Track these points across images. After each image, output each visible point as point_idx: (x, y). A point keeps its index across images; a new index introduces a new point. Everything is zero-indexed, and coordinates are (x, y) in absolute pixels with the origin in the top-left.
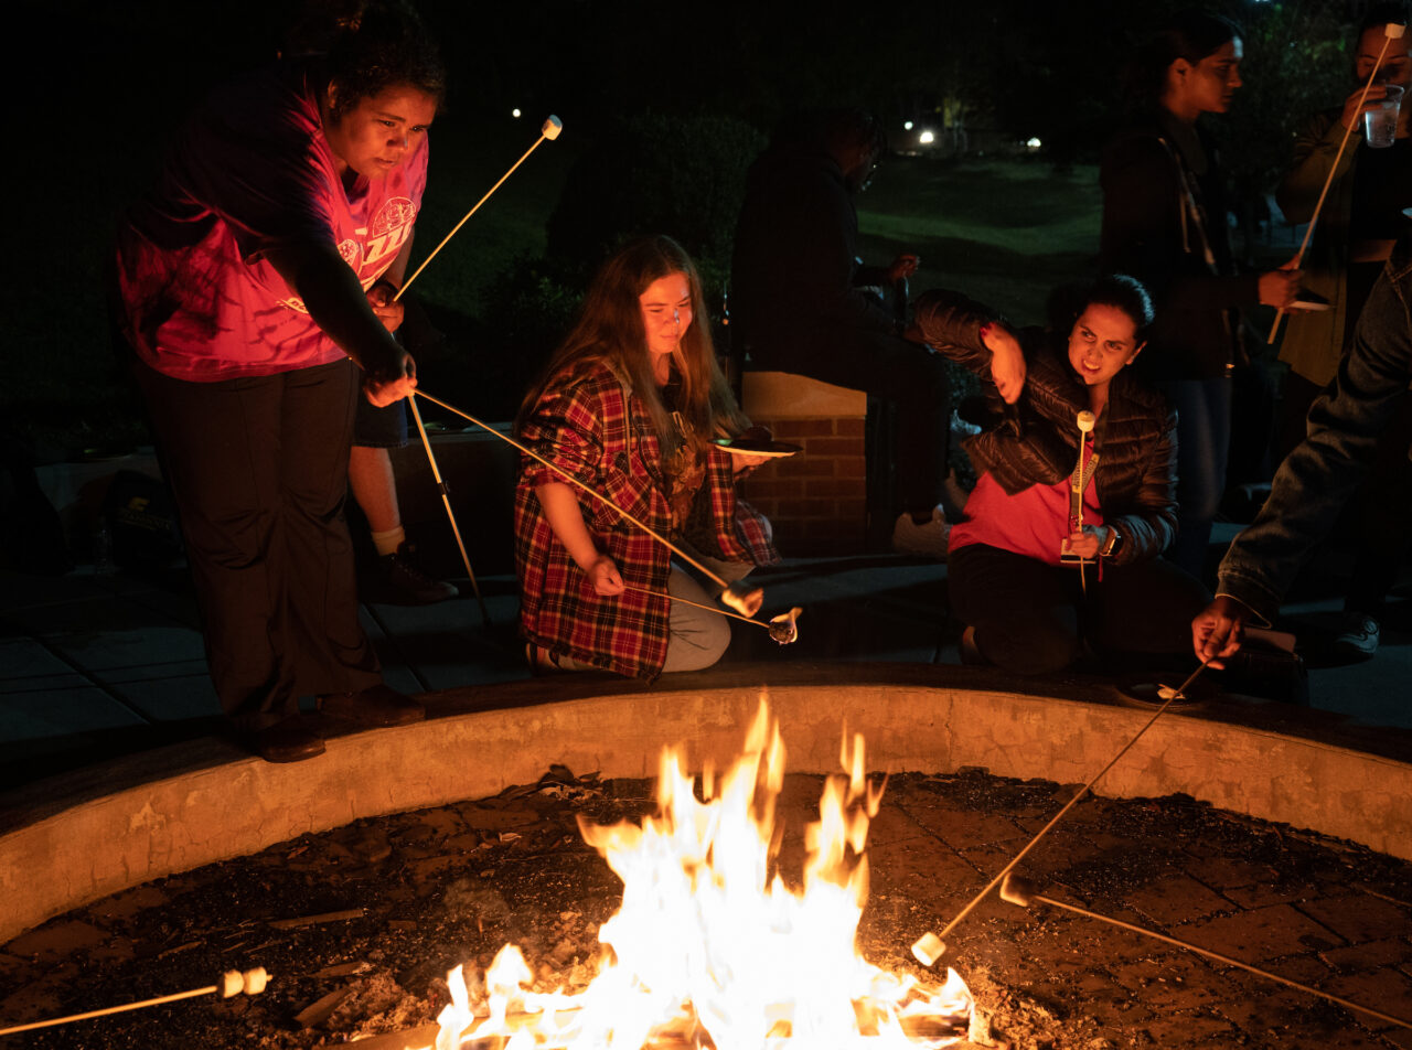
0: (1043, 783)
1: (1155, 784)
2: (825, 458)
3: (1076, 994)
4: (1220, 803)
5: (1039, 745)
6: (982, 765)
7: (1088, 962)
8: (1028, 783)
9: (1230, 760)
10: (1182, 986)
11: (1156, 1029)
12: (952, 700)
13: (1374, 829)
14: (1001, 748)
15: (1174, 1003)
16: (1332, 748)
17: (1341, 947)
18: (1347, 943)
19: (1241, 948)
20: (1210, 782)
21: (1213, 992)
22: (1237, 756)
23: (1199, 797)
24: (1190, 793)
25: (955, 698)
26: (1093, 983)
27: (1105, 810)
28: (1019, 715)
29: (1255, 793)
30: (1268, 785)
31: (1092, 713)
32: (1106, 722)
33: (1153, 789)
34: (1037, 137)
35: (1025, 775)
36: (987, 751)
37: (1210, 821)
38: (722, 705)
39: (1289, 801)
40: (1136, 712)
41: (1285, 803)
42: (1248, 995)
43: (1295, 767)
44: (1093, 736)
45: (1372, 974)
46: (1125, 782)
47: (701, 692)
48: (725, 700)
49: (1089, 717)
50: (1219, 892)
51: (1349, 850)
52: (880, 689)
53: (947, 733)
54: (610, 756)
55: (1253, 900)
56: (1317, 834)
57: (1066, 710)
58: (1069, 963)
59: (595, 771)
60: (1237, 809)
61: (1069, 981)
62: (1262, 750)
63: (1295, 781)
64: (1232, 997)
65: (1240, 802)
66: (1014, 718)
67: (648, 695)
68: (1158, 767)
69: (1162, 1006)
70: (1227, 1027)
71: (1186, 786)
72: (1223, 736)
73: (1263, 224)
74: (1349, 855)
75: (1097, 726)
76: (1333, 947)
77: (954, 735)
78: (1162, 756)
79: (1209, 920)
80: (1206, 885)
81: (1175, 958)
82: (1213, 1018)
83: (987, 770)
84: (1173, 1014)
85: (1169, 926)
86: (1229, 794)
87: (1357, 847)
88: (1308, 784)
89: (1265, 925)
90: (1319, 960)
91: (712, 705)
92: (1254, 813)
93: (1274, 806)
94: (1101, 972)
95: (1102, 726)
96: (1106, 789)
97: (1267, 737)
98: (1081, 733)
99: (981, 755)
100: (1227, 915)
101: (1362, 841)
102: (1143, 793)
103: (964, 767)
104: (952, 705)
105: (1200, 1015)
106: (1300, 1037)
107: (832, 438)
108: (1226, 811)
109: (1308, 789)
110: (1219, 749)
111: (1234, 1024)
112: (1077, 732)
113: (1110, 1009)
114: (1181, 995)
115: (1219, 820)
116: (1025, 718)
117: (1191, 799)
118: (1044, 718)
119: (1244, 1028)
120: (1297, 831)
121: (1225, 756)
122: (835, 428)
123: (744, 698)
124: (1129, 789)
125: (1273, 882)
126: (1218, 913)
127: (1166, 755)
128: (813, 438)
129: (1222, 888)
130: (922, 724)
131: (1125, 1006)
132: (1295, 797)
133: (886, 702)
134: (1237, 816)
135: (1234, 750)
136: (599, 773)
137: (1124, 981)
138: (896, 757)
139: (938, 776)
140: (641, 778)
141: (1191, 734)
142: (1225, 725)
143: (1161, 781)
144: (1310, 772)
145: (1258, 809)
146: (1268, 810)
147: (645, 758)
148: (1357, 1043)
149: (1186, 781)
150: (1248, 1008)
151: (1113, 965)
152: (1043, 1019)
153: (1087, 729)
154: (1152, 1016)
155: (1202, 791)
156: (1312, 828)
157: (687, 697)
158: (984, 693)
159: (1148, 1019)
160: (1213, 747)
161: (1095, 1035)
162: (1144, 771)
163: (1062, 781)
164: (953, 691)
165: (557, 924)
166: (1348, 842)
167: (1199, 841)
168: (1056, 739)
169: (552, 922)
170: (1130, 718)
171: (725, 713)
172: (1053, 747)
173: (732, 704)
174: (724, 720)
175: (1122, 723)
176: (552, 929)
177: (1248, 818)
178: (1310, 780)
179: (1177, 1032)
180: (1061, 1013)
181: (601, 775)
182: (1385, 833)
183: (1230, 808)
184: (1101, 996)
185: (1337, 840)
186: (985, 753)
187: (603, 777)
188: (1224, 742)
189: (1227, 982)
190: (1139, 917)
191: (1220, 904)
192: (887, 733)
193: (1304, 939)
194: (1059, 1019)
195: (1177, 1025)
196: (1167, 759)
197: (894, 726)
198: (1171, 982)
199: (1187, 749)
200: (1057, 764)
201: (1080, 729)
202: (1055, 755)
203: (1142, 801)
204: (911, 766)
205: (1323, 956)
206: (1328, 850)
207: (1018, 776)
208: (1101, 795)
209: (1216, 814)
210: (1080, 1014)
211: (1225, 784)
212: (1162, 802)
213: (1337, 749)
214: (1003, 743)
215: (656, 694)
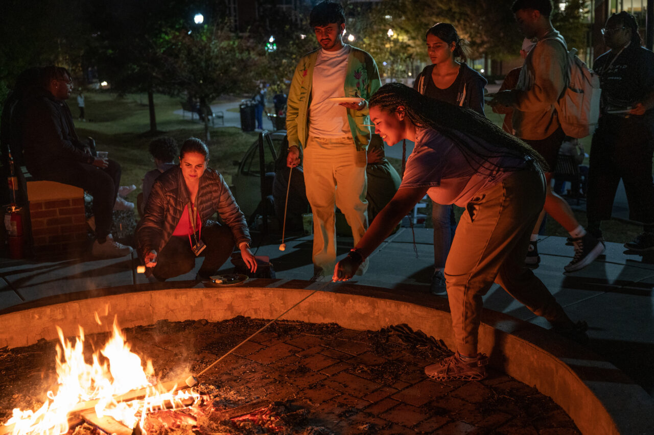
0: (189, 321)
1: (230, 314)
2: (68, 216)
3: (221, 381)
4: (253, 317)
5: (186, 307)
6: (166, 319)
7: (222, 372)
8: (183, 322)
9: (255, 300)
10: (255, 372)
11: (250, 385)
12: (151, 295)
13: (305, 315)
14: (172, 311)
15: (253, 377)
16: (289, 290)
17: (302, 351)
18: (303, 350)
19: (271, 358)
20: (249, 310)
21: (265, 371)
22: (257, 298)
23: (246, 316)
24: (243, 315)
25: (153, 294)
26: (225, 377)
27: (214, 326)
28: (178, 297)
29: (265, 310)
30: (269, 307)
31: (205, 292)
32: (210, 294)
33: (229, 316)
34: (106, 81)
35: (182, 319)
36: (167, 312)
37: (251, 323)
38: (58, 311)
39: (276, 311)
40: (220, 288)
41: (275, 312)
42: (277, 370)
43: (277, 298)
44: (206, 300)
45: (313, 356)
46: (219, 315)
47: (48, 306)
48: (59, 308)
49: (204, 293)
50: (259, 343)
51: (298, 324)
52: (123, 295)
53: (151, 308)
54: (12, 338)
55: (271, 343)
56: (287, 321)
57: (195, 292)
58: (215, 373)
59: (5, 346)
60: (259, 317)
61: (217, 378)
62: (265, 295)
63: (278, 304)
64: (272, 372)
65: (260, 315)
66: (176, 298)
67: (26, 311)
68: (230, 307)
69: (250, 378)
70: (272, 380)
71: (241, 313)
72: (251, 292)
73: (210, 117)
74: (299, 325)
75: (207, 296)
76: (299, 352)
77: (153, 308)
78: (231, 303)
79: (258, 352)
80: (255, 342)
81: (250, 365)
82: (267, 378)
83: (168, 320)
84: (254, 380)
85: (245, 356)
86: (256, 313)
87: (300, 322)
88: (281, 304)
89: (277, 350)
90: (296, 356)
91: (54, 311)
92: (265, 318)
93: (271, 314)
94: (227, 374)
95: (209, 296)
96: (213, 319)
97: (266, 290)
98: (202, 300)
99: (164, 315)
100: (264, 349)
101: (301, 320)
102: (226, 318)
103: (158, 321)
104: (151, 298)
105: (263, 378)
106: (296, 377)
107: (70, 207)
108: (255, 319)
109: (282, 305)
110: (251, 297)
111: (274, 379)
112: (200, 300)
113: (234, 383)
114: (255, 374)
115: (254, 322)
116: (180, 297)
117: (243, 317)
118: (187, 296)
119: (278, 379)
120: (280, 321)
121: (253, 299)
122: (71, 203)
123: (67, 306)
124: (221, 318)
125: (276, 337)
126: (261, 349)
127: (233, 303)
128: (61, 208)
129: (260, 342)
130: (141, 307)
131: (238, 381)
132: (278, 309)
133: (125, 300)
134: (260, 320)
135: (256, 296)
136: (7, 346)
137: (236, 374)
138: (132, 321)
139: (149, 326)
140: (27, 346)
141: (241, 293)
142: (252, 288)
143: (232, 312)
144: (282, 299)
145: (266, 316)
146: (270, 316)
147: (27, 337)
148: (313, 375)
149: (240, 311)
150: (277, 373)
151: (230, 371)
152: (212, 389)
153: (204, 298)
154: (248, 382)
155: (247, 314)
156: (285, 319)
157: (43, 309)
158: (163, 291)
159: (246, 383)
160: (249, 297)
161: (230, 391)
162: (225, 310)
163: (196, 319)
164: (151, 291)
165: (12, 400)
166: (297, 321)
167: (249, 330)
168: (192, 304)
169: (10, 400)
170: (218, 291)
171: (60, 314)
172: (191, 307)
173: (62, 309)
174: (59, 317)
175: (216, 293)
176: (11, 402)
177: (263, 320)
178: (282, 302)
179: (257, 385)
180: (218, 387)
181: (9, 347)
182: (309, 315)
183: (257, 318)
184: (228, 380)
185: (294, 321)
186: (166, 314)
187: (10, 347)
188: (252, 294)
189: (269, 368)
190: (235, 355)
191: (260, 347)
192: (127, 312)
193: (290, 351)
194: (217, 388)
195: (256, 383)
196: (233, 304)
197: (130, 308)
198: (251, 371)
199: (240, 299)
200: (194, 314)
201: (201, 299)
202: (193, 310)
203: (226, 321)
204: (138, 324)
205: (297, 355)
206: (291, 325)
207: (180, 320)
208: (211, 322)
209: (252, 321)
210: (223, 387)
211: (254, 309)
212: (233, 320)
213: (290, 290)
214: (173, 309)
215: (30, 310)
